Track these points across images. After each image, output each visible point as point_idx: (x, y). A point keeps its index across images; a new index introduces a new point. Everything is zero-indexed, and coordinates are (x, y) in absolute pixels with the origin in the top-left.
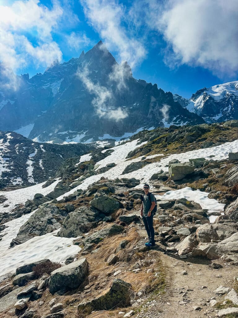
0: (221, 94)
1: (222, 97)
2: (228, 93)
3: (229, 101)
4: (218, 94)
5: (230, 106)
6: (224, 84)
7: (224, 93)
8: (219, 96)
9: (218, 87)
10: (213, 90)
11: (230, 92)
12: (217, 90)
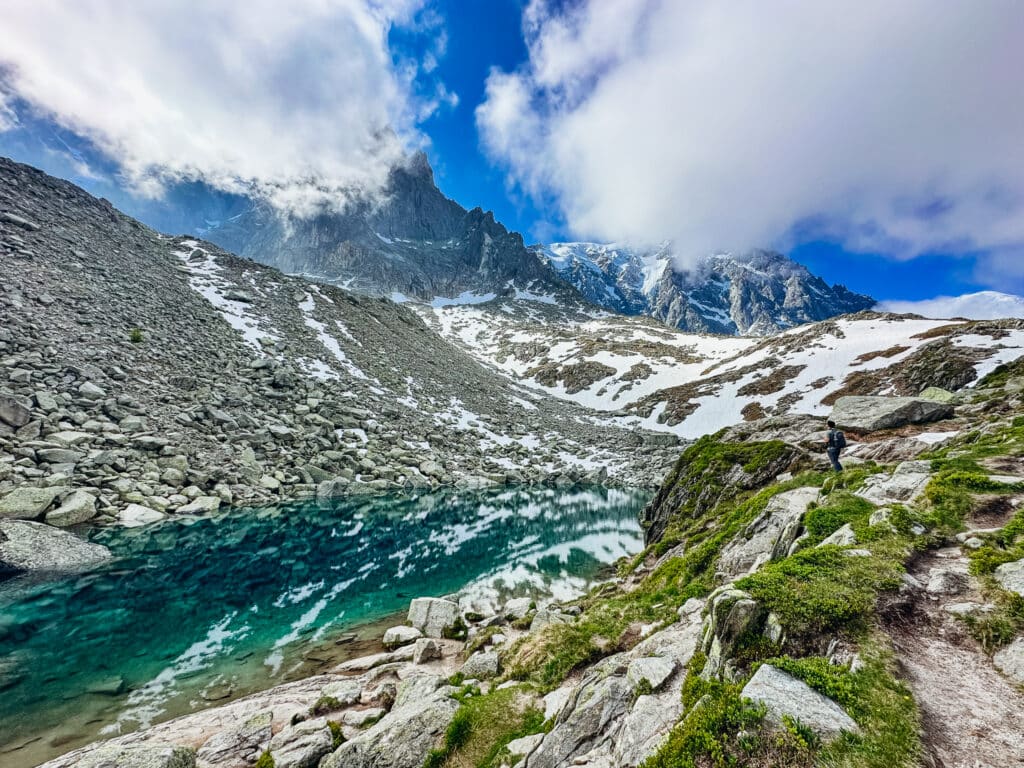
0: (566, 260)
1: (566, 265)
2: (575, 259)
3: (577, 274)
4: (561, 259)
5: (579, 282)
6: (570, 244)
7: (570, 260)
8: (563, 263)
9: (560, 246)
10: (552, 249)
11: (580, 259)
12: (558, 252)
